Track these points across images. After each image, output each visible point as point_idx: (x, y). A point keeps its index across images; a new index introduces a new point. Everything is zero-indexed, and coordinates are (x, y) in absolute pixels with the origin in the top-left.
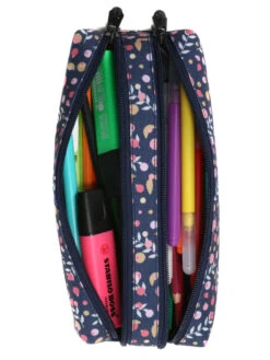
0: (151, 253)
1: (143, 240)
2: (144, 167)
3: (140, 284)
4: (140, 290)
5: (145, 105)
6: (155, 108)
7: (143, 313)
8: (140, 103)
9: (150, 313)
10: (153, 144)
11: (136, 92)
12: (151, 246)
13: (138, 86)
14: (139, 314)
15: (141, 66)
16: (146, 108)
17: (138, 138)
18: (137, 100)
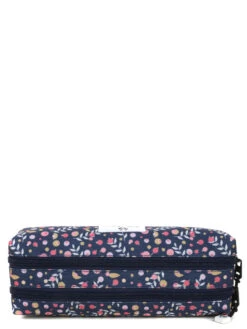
0: (160, 275)
1: (151, 281)
2: (101, 279)
3: (182, 284)
4: (185, 284)
5: (58, 277)
6: (61, 270)
7: (202, 281)
8: (57, 280)
9: (203, 277)
10: (85, 273)
11: (50, 283)
12: (156, 276)
13: (46, 281)
14: (203, 284)
15: (31, 277)
16: (61, 277)
17: (81, 283)
18: (55, 282)
